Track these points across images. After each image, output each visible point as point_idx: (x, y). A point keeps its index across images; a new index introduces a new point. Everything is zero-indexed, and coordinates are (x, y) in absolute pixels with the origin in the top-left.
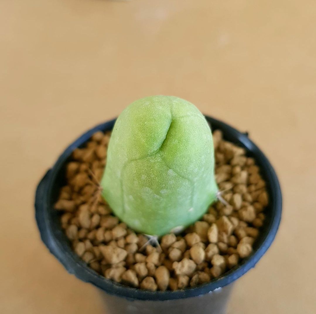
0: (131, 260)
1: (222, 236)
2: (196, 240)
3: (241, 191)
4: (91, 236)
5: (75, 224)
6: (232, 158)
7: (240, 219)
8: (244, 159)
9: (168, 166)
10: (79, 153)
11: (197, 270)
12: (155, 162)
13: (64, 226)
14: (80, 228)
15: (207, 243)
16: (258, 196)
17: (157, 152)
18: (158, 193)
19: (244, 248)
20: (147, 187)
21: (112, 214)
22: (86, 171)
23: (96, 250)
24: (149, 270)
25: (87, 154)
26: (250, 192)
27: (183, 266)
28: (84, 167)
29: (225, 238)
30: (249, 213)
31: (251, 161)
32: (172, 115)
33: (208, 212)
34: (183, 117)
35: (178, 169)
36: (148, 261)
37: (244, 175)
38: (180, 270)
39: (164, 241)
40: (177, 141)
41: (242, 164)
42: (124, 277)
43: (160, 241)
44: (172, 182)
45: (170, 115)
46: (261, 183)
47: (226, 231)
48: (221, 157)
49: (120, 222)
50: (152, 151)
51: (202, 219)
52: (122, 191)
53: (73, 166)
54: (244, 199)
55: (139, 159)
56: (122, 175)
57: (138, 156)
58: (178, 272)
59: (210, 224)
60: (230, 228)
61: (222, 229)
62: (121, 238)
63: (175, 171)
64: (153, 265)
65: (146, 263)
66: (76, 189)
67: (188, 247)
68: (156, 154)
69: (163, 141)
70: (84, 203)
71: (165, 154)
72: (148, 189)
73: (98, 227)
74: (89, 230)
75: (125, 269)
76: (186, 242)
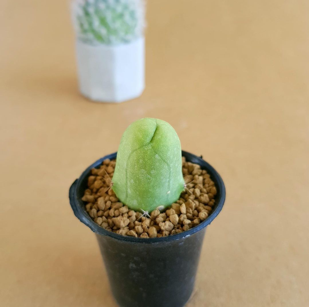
0: (132, 225)
1: (189, 210)
2: (173, 212)
3: (200, 187)
4: (106, 213)
5: (95, 208)
6: (193, 170)
7: (200, 202)
8: (201, 171)
9: (155, 152)
10: (95, 171)
11: (174, 228)
12: (148, 150)
13: (88, 210)
14: (98, 210)
15: (179, 214)
16: (210, 190)
17: (149, 144)
18: (149, 174)
19: (203, 214)
20: (143, 169)
21: (119, 201)
22: (101, 179)
23: (110, 221)
24: (144, 229)
25: (101, 171)
26: (205, 188)
27: (165, 225)
28: (99, 178)
29: (191, 211)
30: (205, 198)
31: (204, 172)
32: (157, 124)
33: (179, 199)
34: (163, 125)
35: (161, 154)
36: (143, 224)
37: (201, 178)
38: (163, 227)
39: (153, 214)
40: (160, 137)
41: (199, 173)
42: (129, 233)
43: (150, 214)
44: (157, 164)
45: (155, 123)
46: (212, 183)
47: (191, 208)
48: (186, 170)
49: (124, 205)
50: (146, 143)
51: (176, 202)
52: (127, 178)
53: (92, 178)
54: (201, 191)
55: (138, 149)
56: (127, 165)
57: (138, 147)
58: (162, 228)
59: (181, 204)
60: (194, 205)
61: (188, 206)
62: (125, 213)
63: (159, 155)
64: (147, 226)
65: (142, 226)
66: (95, 190)
67: (168, 217)
68: (148, 144)
69: (152, 137)
70: (100, 196)
71: (154, 144)
72: (143, 170)
73: (110, 209)
74: (104, 211)
75: (128, 230)
76: (166, 214)
